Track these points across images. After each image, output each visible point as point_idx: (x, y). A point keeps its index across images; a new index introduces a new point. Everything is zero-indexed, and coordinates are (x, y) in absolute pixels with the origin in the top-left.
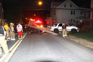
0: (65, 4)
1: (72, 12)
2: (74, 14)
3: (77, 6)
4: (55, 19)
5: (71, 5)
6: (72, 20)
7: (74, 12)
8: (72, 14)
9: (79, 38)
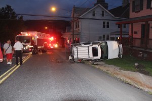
0: (94, 11)
1: (104, 23)
2: (108, 27)
3: (112, 15)
4: (78, 34)
5: (103, 12)
6: (104, 36)
7: (108, 23)
8: (104, 26)
9: (109, 64)
